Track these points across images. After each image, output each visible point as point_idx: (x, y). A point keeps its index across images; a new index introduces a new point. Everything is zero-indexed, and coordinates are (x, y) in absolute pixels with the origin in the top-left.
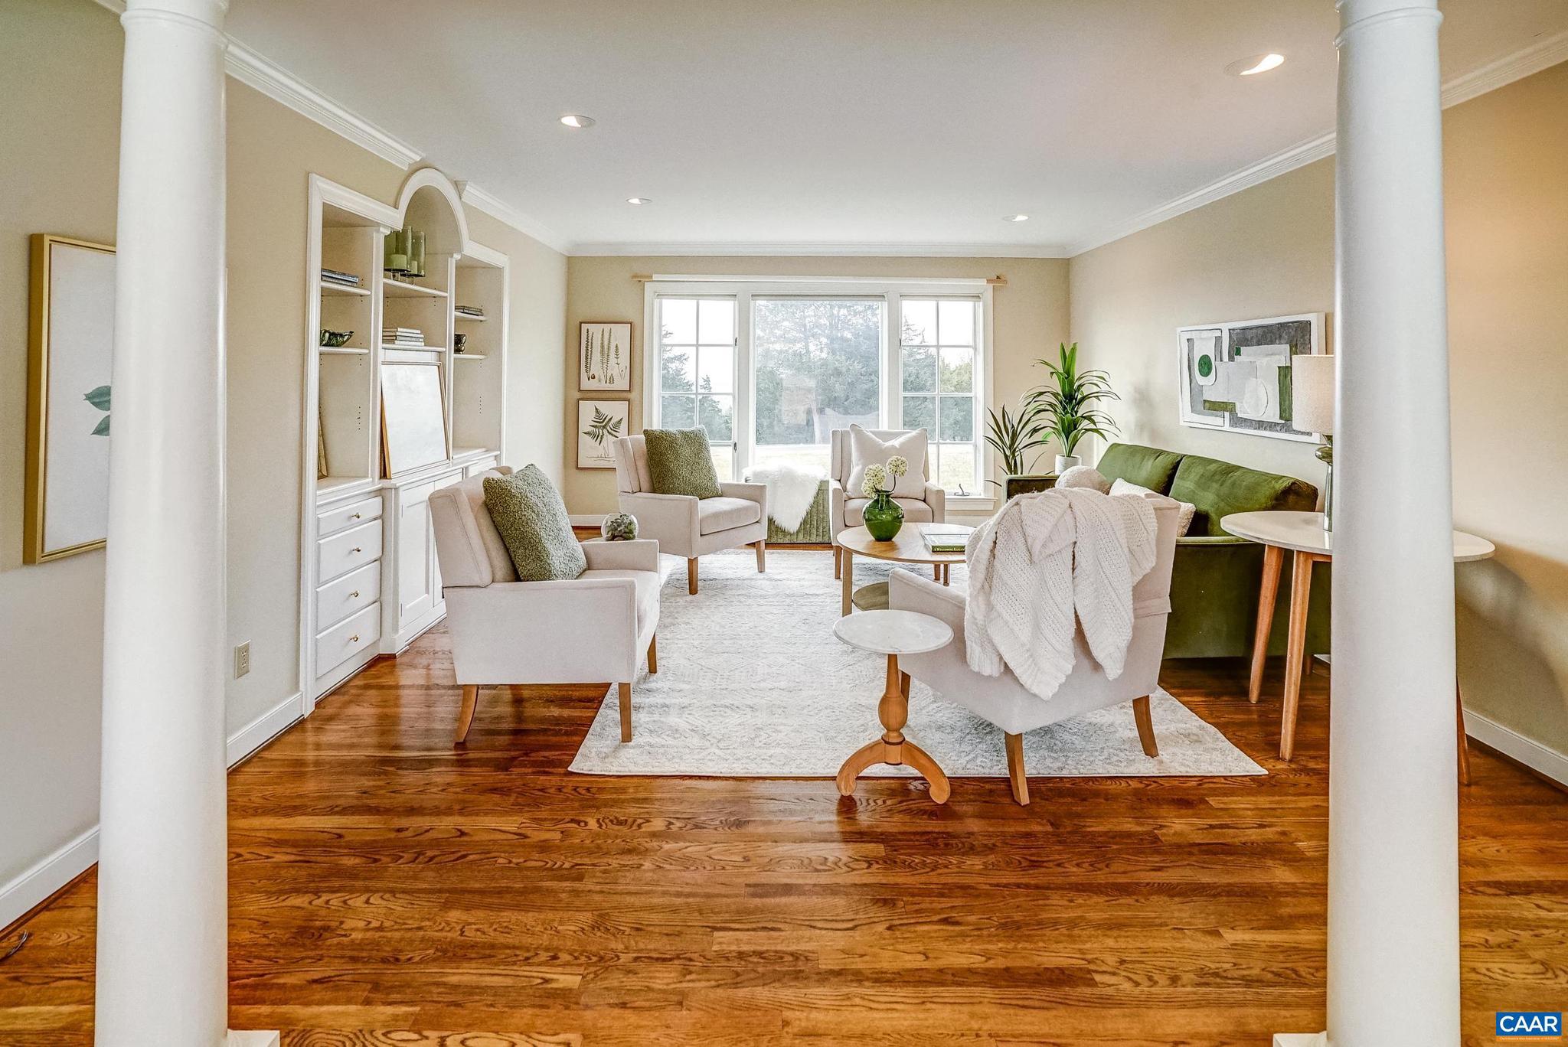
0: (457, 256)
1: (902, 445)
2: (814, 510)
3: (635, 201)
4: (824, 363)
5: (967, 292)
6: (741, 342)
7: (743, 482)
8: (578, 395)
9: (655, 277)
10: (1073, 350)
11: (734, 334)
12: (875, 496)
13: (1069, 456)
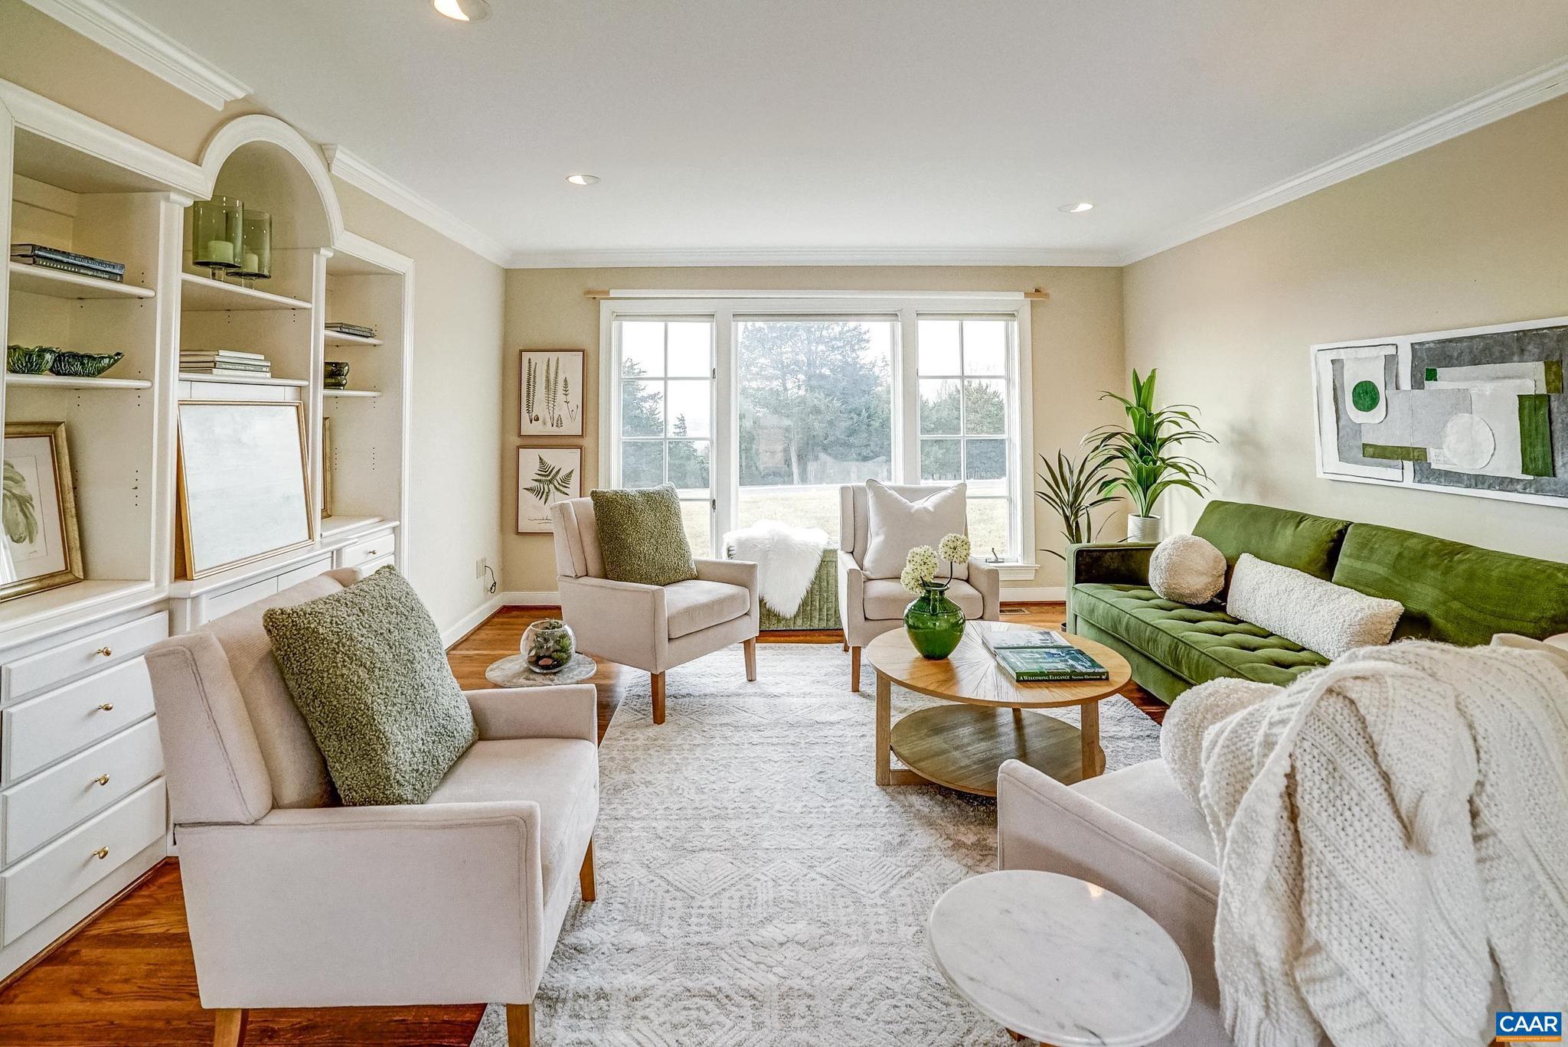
0: (326, 253)
1: (937, 506)
2: (816, 587)
3: (577, 180)
4: (803, 401)
5: (1001, 309)
6: (720, 375)
7: (724, 558)
8: (518, 441)
9: (613, 293)
10: (1152, 379)
11: (711, 364)
12: (920, 593)
13: (1146, 516)
